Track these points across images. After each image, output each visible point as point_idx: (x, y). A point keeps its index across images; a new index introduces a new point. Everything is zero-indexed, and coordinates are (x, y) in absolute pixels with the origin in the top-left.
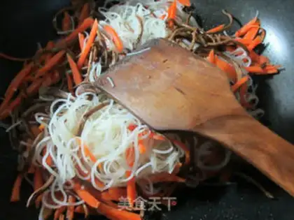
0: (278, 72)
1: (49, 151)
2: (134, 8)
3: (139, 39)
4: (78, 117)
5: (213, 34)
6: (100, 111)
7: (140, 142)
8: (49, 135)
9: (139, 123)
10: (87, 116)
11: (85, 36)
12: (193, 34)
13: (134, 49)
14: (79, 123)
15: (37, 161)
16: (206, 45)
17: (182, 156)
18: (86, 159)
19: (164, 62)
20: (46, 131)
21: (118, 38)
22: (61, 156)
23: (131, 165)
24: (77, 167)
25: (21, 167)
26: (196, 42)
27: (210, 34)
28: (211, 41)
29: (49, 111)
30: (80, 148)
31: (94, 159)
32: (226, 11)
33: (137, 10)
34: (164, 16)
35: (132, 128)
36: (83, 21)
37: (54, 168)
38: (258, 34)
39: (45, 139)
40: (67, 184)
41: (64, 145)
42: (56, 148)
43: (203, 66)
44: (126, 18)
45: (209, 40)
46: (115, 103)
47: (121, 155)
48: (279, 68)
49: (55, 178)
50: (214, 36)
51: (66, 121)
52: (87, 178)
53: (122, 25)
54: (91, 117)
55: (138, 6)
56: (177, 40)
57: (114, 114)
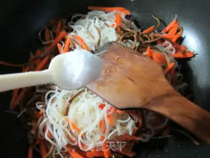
0: (194, 56)
1: (48, 128)
2: (92, 21)
3: (99, 43)
4: (65, 102)
5: (148, 34)
6: (79, 96)
7: (108, 116)
8: (47, 117)
9: (106, 103)
10: (70, 101)
11: (62, 44)
12: (135, 36)
13: (96, 50)
14: (66, 106)
15: (41, 136)
16: (144, 43)
17: (136, 122)
18: (73, 131)
19: (118, 59)
20: (44, 114)
21: (85, 44)
22: (56, 130)
23: (104, 132)
24: (68, 137)
25: (31, 141)
26: (137, 41)
27: (145, 34)
28: (147, 40)
29: (44, 100)
30: (69, 124)
31: (79, 131)
32: (154, 16)
33: (95, 22)
34: (114, 25)
35: (102, 107)
36: (59, 34)
37: (53, 139)
38: (178, 31)
39: (45, 120)
40: (63, 149)
41: (58, 123)
42: (52, 126)
43: (144, 61)
44: (88, 28)
45: (146, 39)
46: (88, 90)
47: (97, 126)
48: (194, 53)
49: (54, 146)
50: (148, 36)
51: (56, 106)
52: (76, 144)
53: (86, 34)
54: (73, 102)
55: (95, 19)
56: (124, 41)
57: (88, 98)
